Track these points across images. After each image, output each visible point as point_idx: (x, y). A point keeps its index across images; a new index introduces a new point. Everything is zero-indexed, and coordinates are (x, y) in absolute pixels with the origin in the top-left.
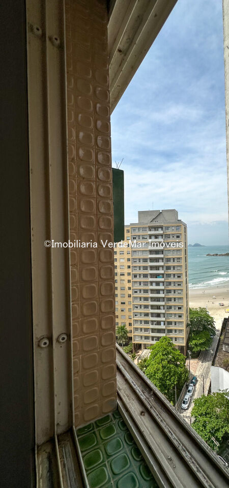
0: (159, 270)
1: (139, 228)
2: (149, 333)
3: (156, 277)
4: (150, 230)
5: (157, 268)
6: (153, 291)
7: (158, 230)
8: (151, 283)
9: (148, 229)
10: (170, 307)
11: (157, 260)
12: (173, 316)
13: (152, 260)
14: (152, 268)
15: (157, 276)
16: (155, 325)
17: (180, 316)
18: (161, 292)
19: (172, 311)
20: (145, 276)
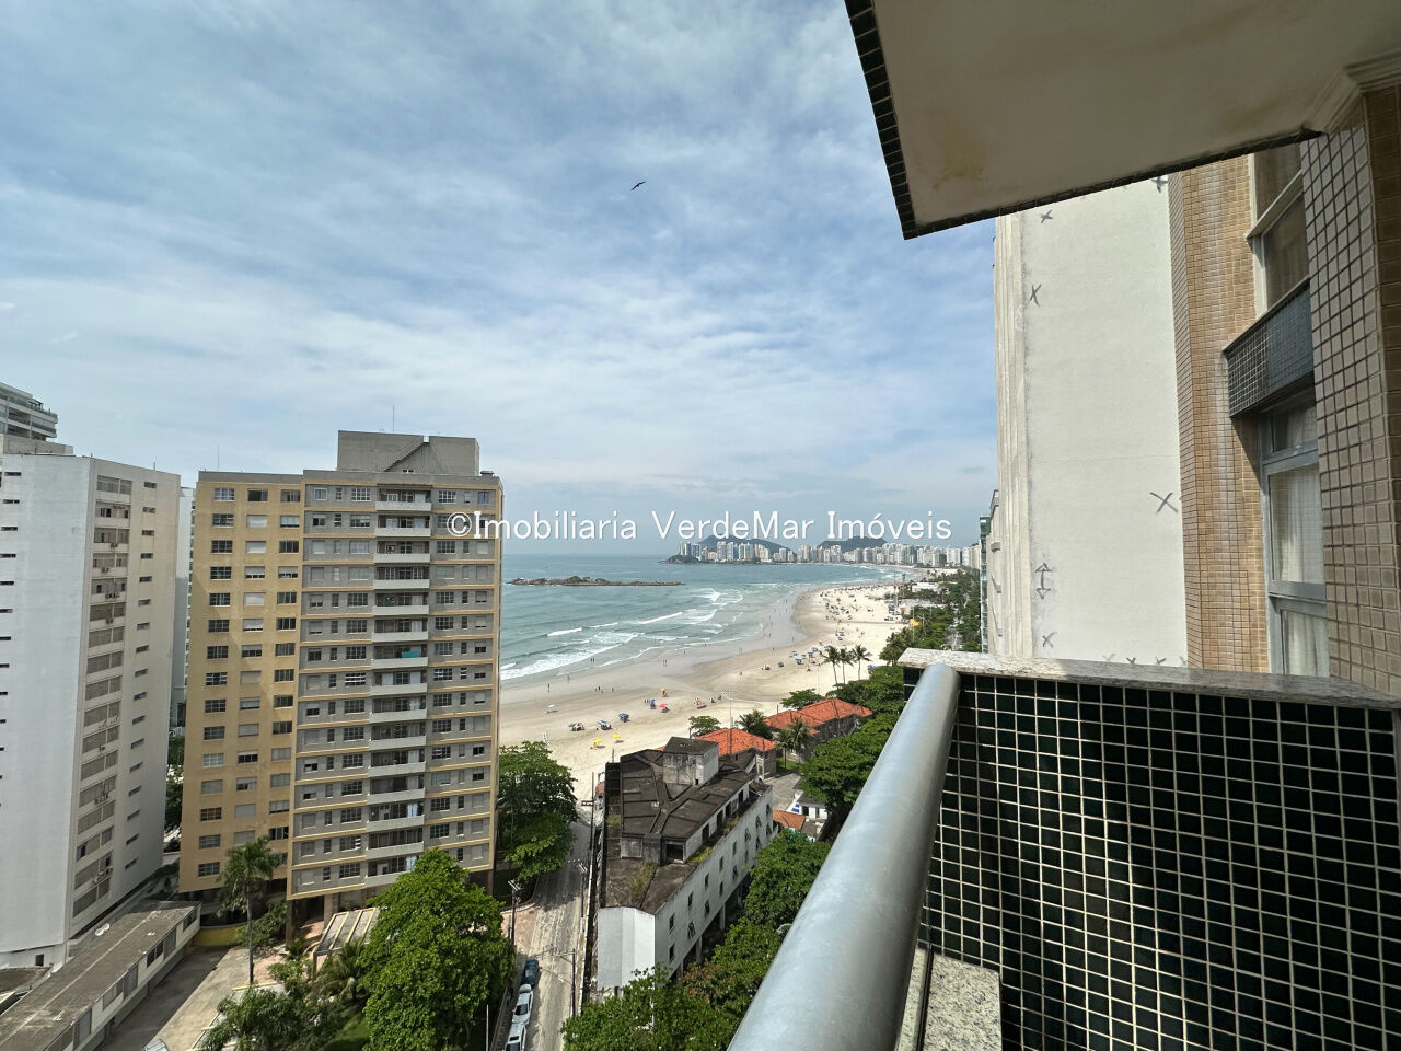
0: (408, 630)
1: (339, 489)
2: (360, 852)
3: (398, 656)
4: (383, 498)
5: (403, 624)
6: (381, 703)
7: (411, 500)
8: (378, 676)
9: (374, 495)
10: (446, 751)
11: (403, 597)
12: (454, 780)
13: (383, 598)
14: (382, 624)
15: (399, 650)
16: (386, 817)
17: (478, 777)
18: (412, 704)
19: (449, 764)
20: (356, 652)
